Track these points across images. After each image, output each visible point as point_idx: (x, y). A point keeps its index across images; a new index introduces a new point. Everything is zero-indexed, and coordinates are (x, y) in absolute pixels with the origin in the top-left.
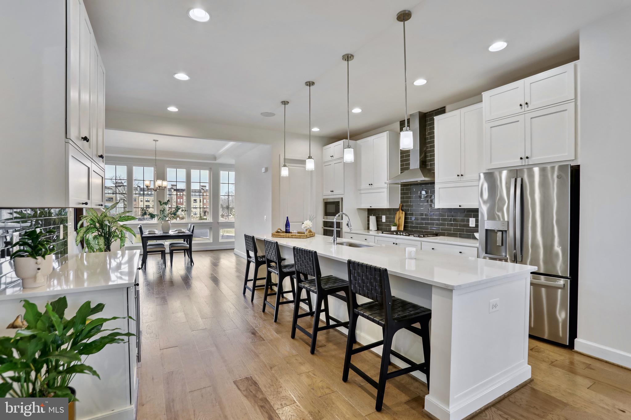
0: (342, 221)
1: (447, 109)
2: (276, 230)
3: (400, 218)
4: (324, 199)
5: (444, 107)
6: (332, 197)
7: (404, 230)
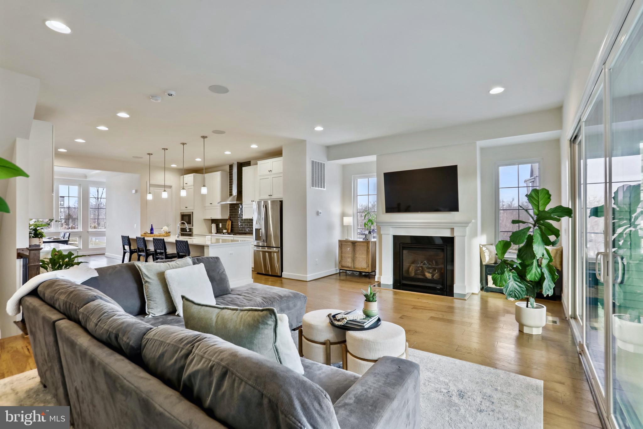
0: (192, 227)
1: (252, 163)
2: (144, 233)
3: (229, 225)
4: (181, 213)
5: (250, 161)
6: (186, 211)
7: (231, 232)
